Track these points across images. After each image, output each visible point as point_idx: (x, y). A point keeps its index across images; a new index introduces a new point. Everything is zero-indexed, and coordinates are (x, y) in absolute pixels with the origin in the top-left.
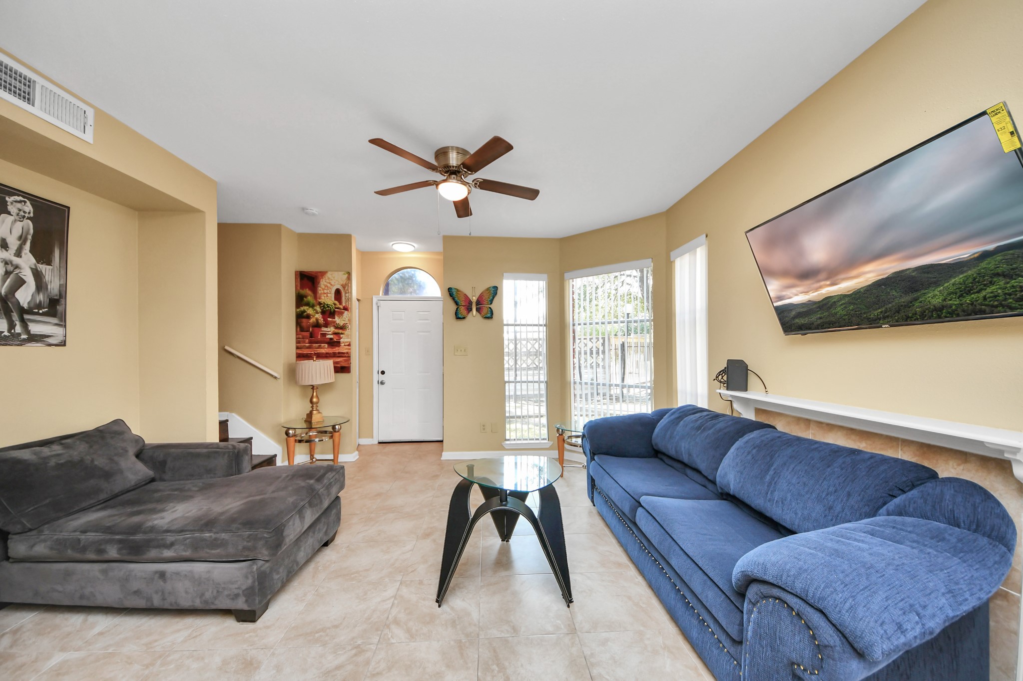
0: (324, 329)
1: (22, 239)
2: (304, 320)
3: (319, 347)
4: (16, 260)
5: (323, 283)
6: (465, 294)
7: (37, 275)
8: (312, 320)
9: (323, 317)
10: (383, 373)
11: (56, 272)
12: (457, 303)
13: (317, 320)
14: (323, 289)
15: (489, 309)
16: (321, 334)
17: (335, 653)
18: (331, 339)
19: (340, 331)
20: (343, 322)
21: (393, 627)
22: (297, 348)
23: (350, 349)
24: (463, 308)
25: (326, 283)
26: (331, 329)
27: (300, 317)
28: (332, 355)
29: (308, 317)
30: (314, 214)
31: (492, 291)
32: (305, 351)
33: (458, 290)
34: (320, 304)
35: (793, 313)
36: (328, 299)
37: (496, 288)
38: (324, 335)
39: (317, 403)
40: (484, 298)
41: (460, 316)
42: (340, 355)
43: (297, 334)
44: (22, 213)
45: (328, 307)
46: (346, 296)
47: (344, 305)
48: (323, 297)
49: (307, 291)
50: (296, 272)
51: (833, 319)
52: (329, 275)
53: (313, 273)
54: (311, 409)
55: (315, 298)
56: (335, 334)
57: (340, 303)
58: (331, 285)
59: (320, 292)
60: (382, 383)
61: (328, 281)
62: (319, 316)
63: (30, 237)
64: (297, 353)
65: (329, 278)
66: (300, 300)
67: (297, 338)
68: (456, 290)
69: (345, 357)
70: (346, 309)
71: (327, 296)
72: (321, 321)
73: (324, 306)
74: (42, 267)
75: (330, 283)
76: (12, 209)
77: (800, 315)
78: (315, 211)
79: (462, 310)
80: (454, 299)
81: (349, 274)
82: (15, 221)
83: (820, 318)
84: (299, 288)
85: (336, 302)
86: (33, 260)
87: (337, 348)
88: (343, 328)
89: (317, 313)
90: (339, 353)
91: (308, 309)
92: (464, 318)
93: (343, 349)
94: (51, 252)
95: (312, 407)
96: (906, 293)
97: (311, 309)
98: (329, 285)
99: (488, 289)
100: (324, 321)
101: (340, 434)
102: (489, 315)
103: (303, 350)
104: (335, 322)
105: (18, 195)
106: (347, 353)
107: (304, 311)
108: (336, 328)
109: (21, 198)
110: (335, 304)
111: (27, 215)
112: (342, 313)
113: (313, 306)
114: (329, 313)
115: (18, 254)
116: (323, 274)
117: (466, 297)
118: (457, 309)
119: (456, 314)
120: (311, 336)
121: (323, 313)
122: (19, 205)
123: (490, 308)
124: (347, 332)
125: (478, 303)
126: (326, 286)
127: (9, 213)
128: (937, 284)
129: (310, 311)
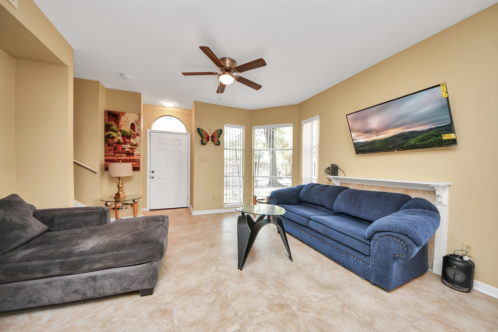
0: (124, 146)
2: (110, 140)
3: (120, 156)
5: (123, 119)
6: (206, 132)
8: (116, 140)
9: (123, 139)
10: (153, 172)
12: (202, 136)
13: (119, 140)
14: (123, 123)
15: (218, 141)
16: (122, 148)
17: (208, 297)
18: (128, 151)
19: (134, 147)
20: (136, 142)
21: (226, 281)
22: (105, 156)
23: (140, 158)
24: (205, 139)
25: (125, 119)
26: (129, 146)
27: (107, 138)
28: (129, 161)
29: (113, 138)
30: (128, 79)
31: (219, 132)
32: (111, 158)
33: (202, 130)
34: (121, 131)
35: (359, 145)
36: (127, 129)
37: (221, 131)
38: (123, 149)
39: (122, 187)
40: (215, 135)
41: (203, 143)
42: (134, 161)
43: (105, 148)
45: (126, 133)
46: (137, 128)
47: (136, 132)
48: (123, 127)
49: (113, 123)
50: (105, 111)
51: (374, 148)
52: (127, 114)
53: (117, 113)
54: (118, 191)
55: (118, 127)
56: (130, 148)
57: (134, 131)
58: (129, 120)
59: (121, 124)
60: (153, 178)
61: (126, 118)
62: (120, 138)
64: (105, 159)
65: (127, 116)
66: (107, 128)
67: (105, 150)
68: (201, 130)
69: (137, 162)
70: (138, 135)
71: (126, 127)
72: (122, 141)
73: (123, 132)
75: (127, 119)
77: (361, 146)
78: (129, 77)
79: (205, 140)
80: (200, 134)
81: (140, 115)
83: (369, 148)
84: (107, 120)
85: (132, 131)
87: (132, 157)
88: (136, 145)
89: (119, 136)
90: (133, 160)
91: (113, 133)
92: (206, 144)
93: (135, 157)
95: (119, 190)
96: (403, 140)
97: (115, 133)
98: (127, 120)
99: (217, 131)
100: (123, 141)
101: (137, 205)
102: (218, 143)
103: (109, 157)
104: (130, 142)
106: (138, 160)
107: (111, 134)
108: (131, 145)
110: (131, 132)
112: (135, 137)
113: (116, 132)
114: (126, 136)
116: (123, 113)
117: (207, 134)
118: (202, 139)
119: (202, 141)
120: (115, 149)
121: (123, 136)
123: (218, 140)
124: (138, 148)
125: (212, 137)
126: (125, 121)
128: (414, 137)
129: (114, 134)
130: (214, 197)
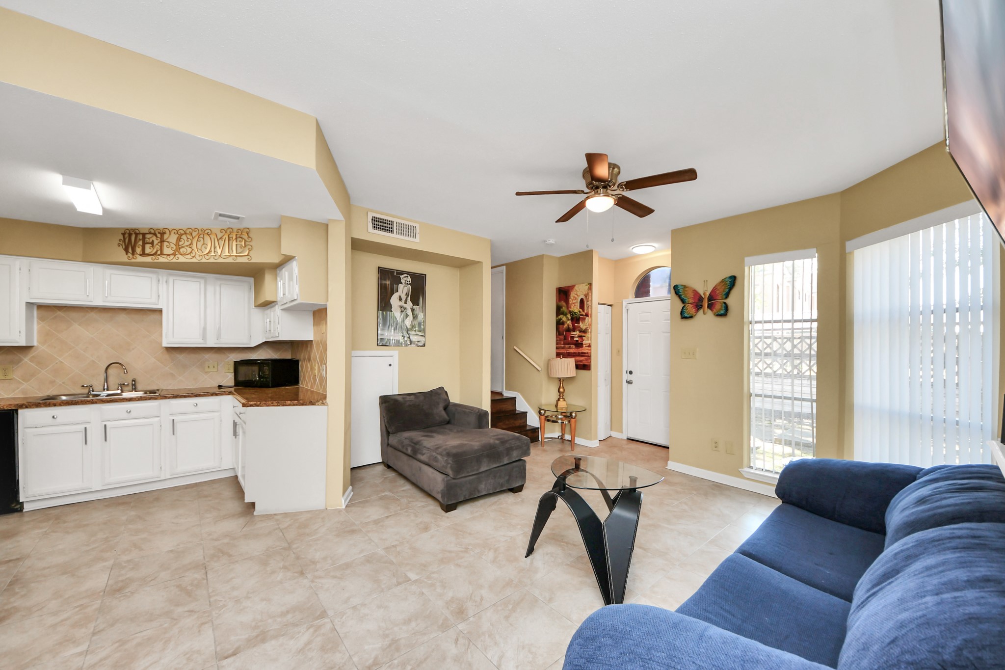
0: (573, 333)
1: (407, 295)
2: (561, 326)
3: (570, 348)
4: (405, 305)
5: (572, 295)
6: (695, 290)
7: (413, 310)
8: (566, 326)
9: (572, 323)
10: (631, 373)
11: (421, 309)
12: (683, 301)
13: (568, 325)
14: (573, 300)
15: (724, 305)
16: (571, 337)
18: (577, 341)
19: (583, 334)
20: (585, 327)
22: (557, 348)
23: (590, 350)
24: (690, 306)
25: (574, 295)
26: (577, 333)
27: (559, 323)
28: (577, 354)
29: (563, 323)
30: (552, 244)
31: (728, 282)
32: (562, 351)
33: (685, 287)
34: (570, 312)
36: (575, 308)
37: (733, 279)
38: (573, 338)
39: (563, 393)
40: (718, 292)
41: (686, 315)
42: (582, 354)
43: (556, 338)
44: (407, 282)
45: (576, 314)
46: (587, 304)
47: (586, 312)
48: (572, 307)
49: (563, 303)
50: (557, 288)
52: (576, 288)
53: (566, 288)
54: (559, 397)
55: (568, 307)
56: (579, 337)
57: (583, 311)
58: (578, 296)
59: (570, 303)
60: (629, 382)
61: (575, 293)
62: (569, 322)
63: (410, 293)
64: (556, 352)
65: (576, 290)
66: (559, 311)
67: (557, 341)
68: (682, 287)
69: (586, 356)
70: (587, 315)
71: (575, 305)
72: (571, 326)
73: (572, 314)
74: (415, 307)
75: (577, 294)
76: (403, 281)
78: (552, 241)
79: (690, 309)
80: (680, 297)
81: (590, 284)
82: (404, 286)
84: (558, 301)
85: (581, 310)
86: (412, 305)
87: (581, 349)
88: (585, 331)
89: (568, 320)
90: (582, 353)
91: (563, 317)
92: (691, 317)
93: (584, 350)
94: (419, 299)
95: (560, 395)
97: (565, 317)
98: (576, 296)
99: (723, 281)
100: (573, 326)
101: (575, 421)
102: (722, 312)
103: (560, 350)
104: (579, 327)
105: (405, 274)
106: (588, 353)
107: (561, 319)
108: (580, 332)
109: (406, 275)
110: (580, 312)
111: (409, 283)
112: (585, 319)
113: (566, 315)
114: (576, 319)
115: (406, 302)
116: (572, 287)
117: (696, 293)
118: (683, 307)
119: (682, 313)
120: (565, 338)
121: (572, 319)
122: (405, 279)
123: (725, 303)
124: (588, 335)
125: (711, 298)
126: (575, 297)
127: (402, 283)
129: (564, 319)
130: (716, 443)
